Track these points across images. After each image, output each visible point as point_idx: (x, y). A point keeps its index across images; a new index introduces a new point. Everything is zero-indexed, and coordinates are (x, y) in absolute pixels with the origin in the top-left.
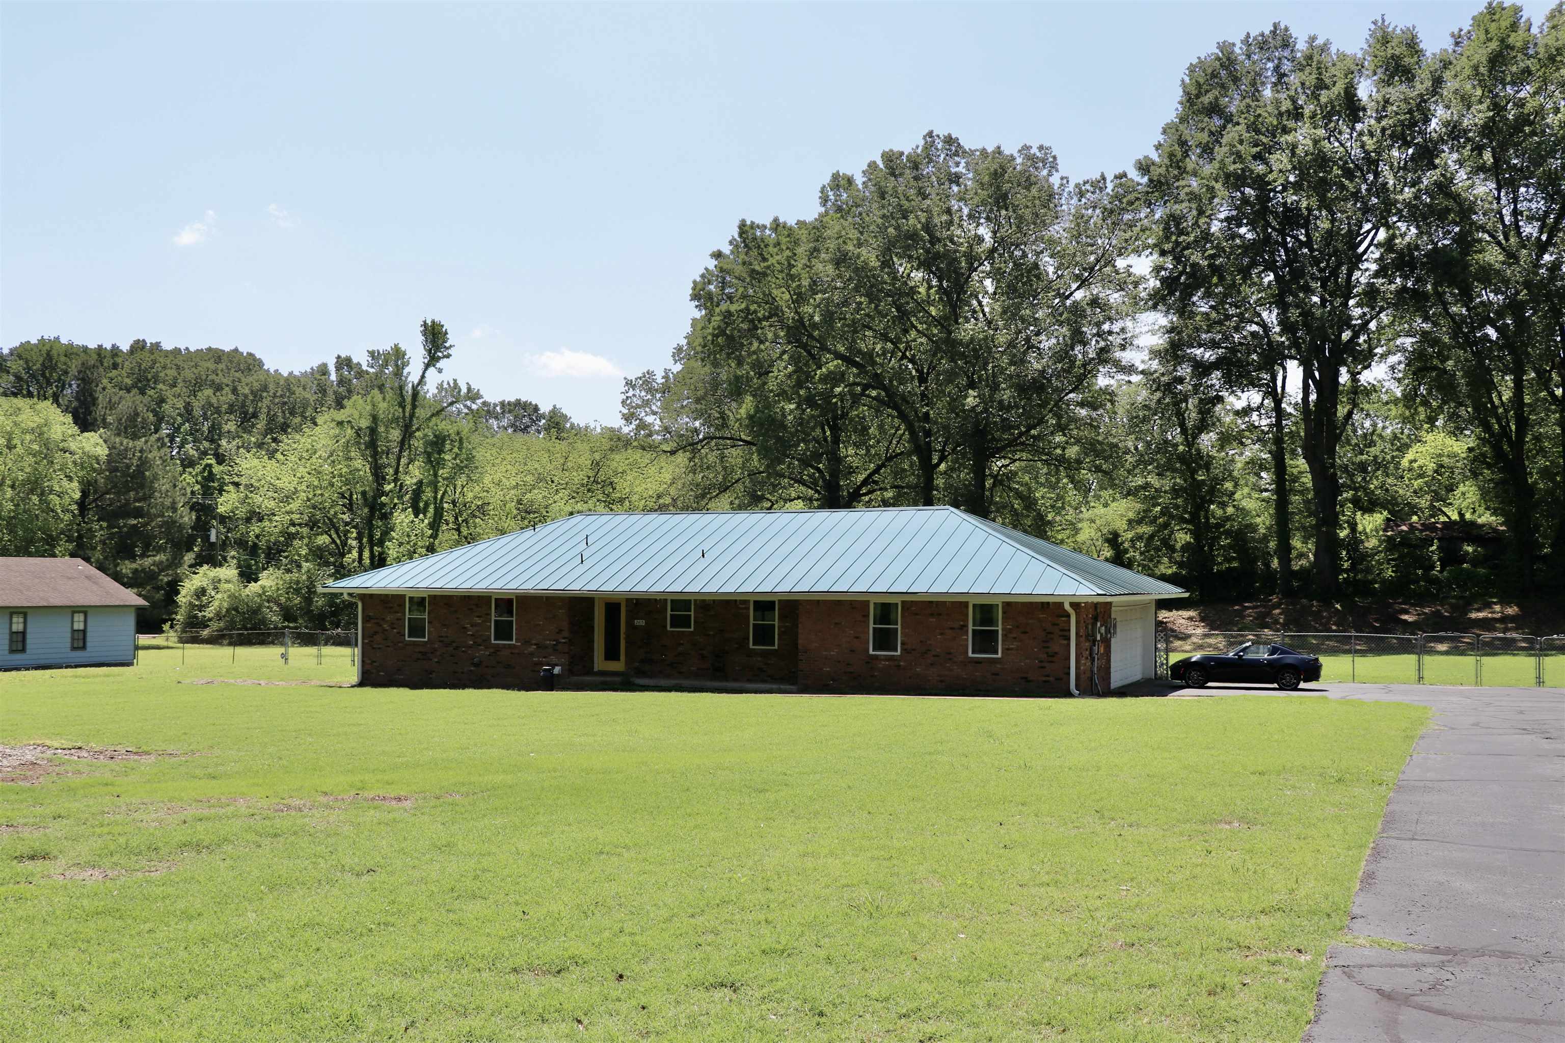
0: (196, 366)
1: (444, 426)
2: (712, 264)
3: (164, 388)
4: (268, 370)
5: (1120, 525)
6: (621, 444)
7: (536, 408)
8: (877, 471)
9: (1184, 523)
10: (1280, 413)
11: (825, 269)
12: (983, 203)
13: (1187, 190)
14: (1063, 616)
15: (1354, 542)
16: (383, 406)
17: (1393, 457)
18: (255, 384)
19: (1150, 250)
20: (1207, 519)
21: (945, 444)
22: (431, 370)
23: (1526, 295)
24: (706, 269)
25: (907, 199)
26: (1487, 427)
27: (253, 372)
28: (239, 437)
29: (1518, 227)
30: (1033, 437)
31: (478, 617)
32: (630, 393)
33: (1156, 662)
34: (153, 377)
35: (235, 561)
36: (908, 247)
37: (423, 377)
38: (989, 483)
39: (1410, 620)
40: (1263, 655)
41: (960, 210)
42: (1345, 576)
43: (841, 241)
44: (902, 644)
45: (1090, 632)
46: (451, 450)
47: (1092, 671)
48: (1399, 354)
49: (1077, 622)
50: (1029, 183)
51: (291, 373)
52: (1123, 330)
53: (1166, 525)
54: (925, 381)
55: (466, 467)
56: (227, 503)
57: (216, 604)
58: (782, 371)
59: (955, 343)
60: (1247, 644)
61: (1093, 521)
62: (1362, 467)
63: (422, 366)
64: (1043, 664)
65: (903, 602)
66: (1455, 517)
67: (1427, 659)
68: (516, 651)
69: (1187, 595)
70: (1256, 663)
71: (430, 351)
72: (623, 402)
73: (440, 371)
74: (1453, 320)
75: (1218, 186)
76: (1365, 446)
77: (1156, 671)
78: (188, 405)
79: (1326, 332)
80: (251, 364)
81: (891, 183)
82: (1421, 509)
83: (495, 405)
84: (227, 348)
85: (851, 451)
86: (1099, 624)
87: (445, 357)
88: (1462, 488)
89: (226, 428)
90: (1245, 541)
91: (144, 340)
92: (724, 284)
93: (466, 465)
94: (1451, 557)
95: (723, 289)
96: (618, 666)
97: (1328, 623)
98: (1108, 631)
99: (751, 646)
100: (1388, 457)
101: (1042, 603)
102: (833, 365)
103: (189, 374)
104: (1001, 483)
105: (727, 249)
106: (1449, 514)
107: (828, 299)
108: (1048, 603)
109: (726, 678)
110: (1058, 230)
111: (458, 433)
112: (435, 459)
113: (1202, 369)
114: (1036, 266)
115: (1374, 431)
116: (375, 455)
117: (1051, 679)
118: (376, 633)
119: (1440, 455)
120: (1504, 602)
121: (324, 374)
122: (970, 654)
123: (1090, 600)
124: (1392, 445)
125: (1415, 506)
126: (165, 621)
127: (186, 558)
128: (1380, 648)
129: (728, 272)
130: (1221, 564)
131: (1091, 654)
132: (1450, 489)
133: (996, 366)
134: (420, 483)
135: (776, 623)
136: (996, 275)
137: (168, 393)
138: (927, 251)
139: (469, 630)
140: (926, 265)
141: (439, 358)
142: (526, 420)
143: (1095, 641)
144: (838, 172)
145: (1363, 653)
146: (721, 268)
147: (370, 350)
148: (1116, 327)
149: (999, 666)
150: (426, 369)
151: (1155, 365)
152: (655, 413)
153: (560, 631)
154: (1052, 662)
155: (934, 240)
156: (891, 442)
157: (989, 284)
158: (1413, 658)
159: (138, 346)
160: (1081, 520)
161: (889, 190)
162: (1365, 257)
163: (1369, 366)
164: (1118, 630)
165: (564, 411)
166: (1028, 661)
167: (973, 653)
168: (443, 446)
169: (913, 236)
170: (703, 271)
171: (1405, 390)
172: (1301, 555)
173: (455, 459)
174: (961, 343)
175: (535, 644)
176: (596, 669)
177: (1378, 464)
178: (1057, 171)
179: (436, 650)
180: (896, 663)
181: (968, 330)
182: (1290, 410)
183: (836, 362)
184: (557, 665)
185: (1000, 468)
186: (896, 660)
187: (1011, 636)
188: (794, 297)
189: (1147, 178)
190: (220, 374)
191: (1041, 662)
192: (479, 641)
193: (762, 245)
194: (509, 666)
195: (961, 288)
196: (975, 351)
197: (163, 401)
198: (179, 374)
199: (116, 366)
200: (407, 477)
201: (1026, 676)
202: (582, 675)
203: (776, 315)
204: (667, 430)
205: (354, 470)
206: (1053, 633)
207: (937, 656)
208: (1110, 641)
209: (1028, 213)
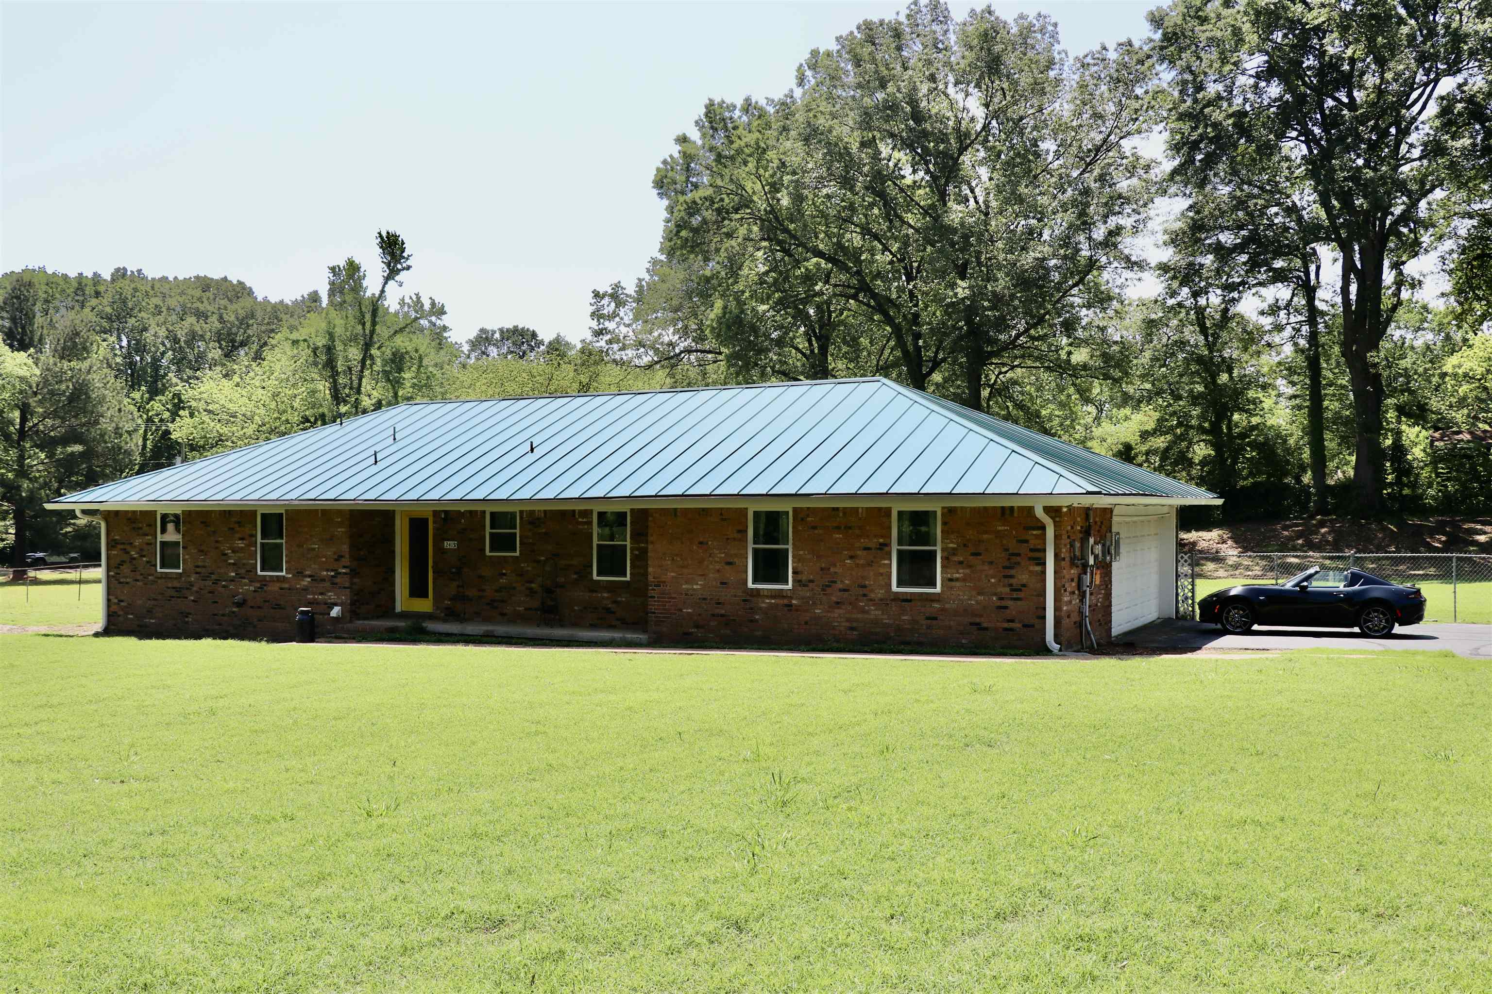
0: (182, 294)
1: (401, 342)
2: (675, 150)
3: (146, 316)
4: (256, 298)
5: (1135, 439)
7: (534, 335)
9: (1203, 433)
10: (1313, 314)
11: (793, 148)
12: (971, 67)
13: (1208, 34)
14: (1034, 529)
15: (1399, 450)
16: (339, 322)
17: (1426, 370)
18: (240, 311)
20: (1229, 428)
21: (938, 350)
22: (391, 283)
24: (670, 156)
27: (241, 300)
30: (1033, 339)
31: (242, 539)
32: (599, 305)
33: (1177, 595)
34: (135, 306)
37: (383, 290)
38: (985, 393)
40: (1338, 585)
42: (1390, 490)
43: (811, 114)
44: (794, 573)
45: (1078, 553)
46: (410, 369)
47: (1081, 613)
49: (1056, 537)
54: (914, 279)
59: (943, 229)
60: (1311, 571)
61: (1104, 440)
63: (382, 280)
64: (1004, 603)
65: (795, 510)
68: (286, 586)
69: (1219, 503)
70: (1327, 597)
71: (388, 264)
72: (593, 315)
73: (401, 285)
77: (1177, 608)
78: (171, 333)
80: (241, 291)
81: (866, 50)
83: (494, 332)
84: (216, 277)
85: (840, 364)
86: (1092, 541)
87: (404, 269)
89: (210, 356)
90: (1273, 452)
91: (124, 269)
92: (689, 171)
95: (688, 176)
96: (424, 605)
98: (1106, 551)
99: (595, 577)
100: (1422, 369)
101: (1003, 508)
102: (814, 263)
103: (173, 302)
104: (1000, 393)
105: (693, 133)
107: (797, 181)
108: (1012, 508)
109: (560, 621)
111: (417, 350)
112: (395, 378)
113: (1222, 253)
114: (1036, 145)
115: (1404, 343)
116: (335, 374)
117: (1016, 625)
118: (122, 563)
121: (316, 301)
122: (894, 588)
123: (1076, 502)
124: (1428, 355)
129: (693, 158)
131: (1079, 587)
133: (989, 257)
135: (628, 543)
136: (991, 158)
137: (152, 322)
138: (910, 129)
139: (230, 558)
140: (908, 144)
141: (399, 271)
142: (525, 347)
143: (1085, 566)
144: (817, 49)
146: (685, 153)
149: (937, 605)
150: (386, 283)
151: (1167, 255)
153: (340, 557)
154: (1017, 599)
155: (918, 116)
156: (882, 353)
157: (983, 169)
159: (120, 274)
161: (865, 56)
162: (1418, 122)
163: (1415, 256)
164: (1123, 549)
165: (567, 339)
166: (981, 598)
167: (899, 585)
168: (403, 363)
169: (891, 107)
170: (666, 157)
171: (1458, 283)
172: (1339, 468)
173: (414, 378)
174: (950, 228)
175: (310, 576)
176: (398, 609)
178: (1058, 41)
179: (192, 585)
180: (786, 601)
181: (956, 213)
182: (1324, 305)
183: (815, 260)
184: (336, 605)
185: (997, 376)
186: (784, 597)
187: (956, 559)
188: (767, 188)
189: (1160, 31)
190: (206, 301)
191: (1001, 599)
192: (243, 571)
193: (730, 125)
194: (278, 606)
195: (950, 172)
196: (966, 237)
197: (145, 329)
198: (164, 301)
199: (97, 294)
200: (366, 398)
201: (978, 620)
202: (372, 618)
203: (748, 207)
204: (641, 344)
205: (314, 392)
206: (1019, 555)
207: (845, 590)
208: (1109, 565)
209: (1025, 80)
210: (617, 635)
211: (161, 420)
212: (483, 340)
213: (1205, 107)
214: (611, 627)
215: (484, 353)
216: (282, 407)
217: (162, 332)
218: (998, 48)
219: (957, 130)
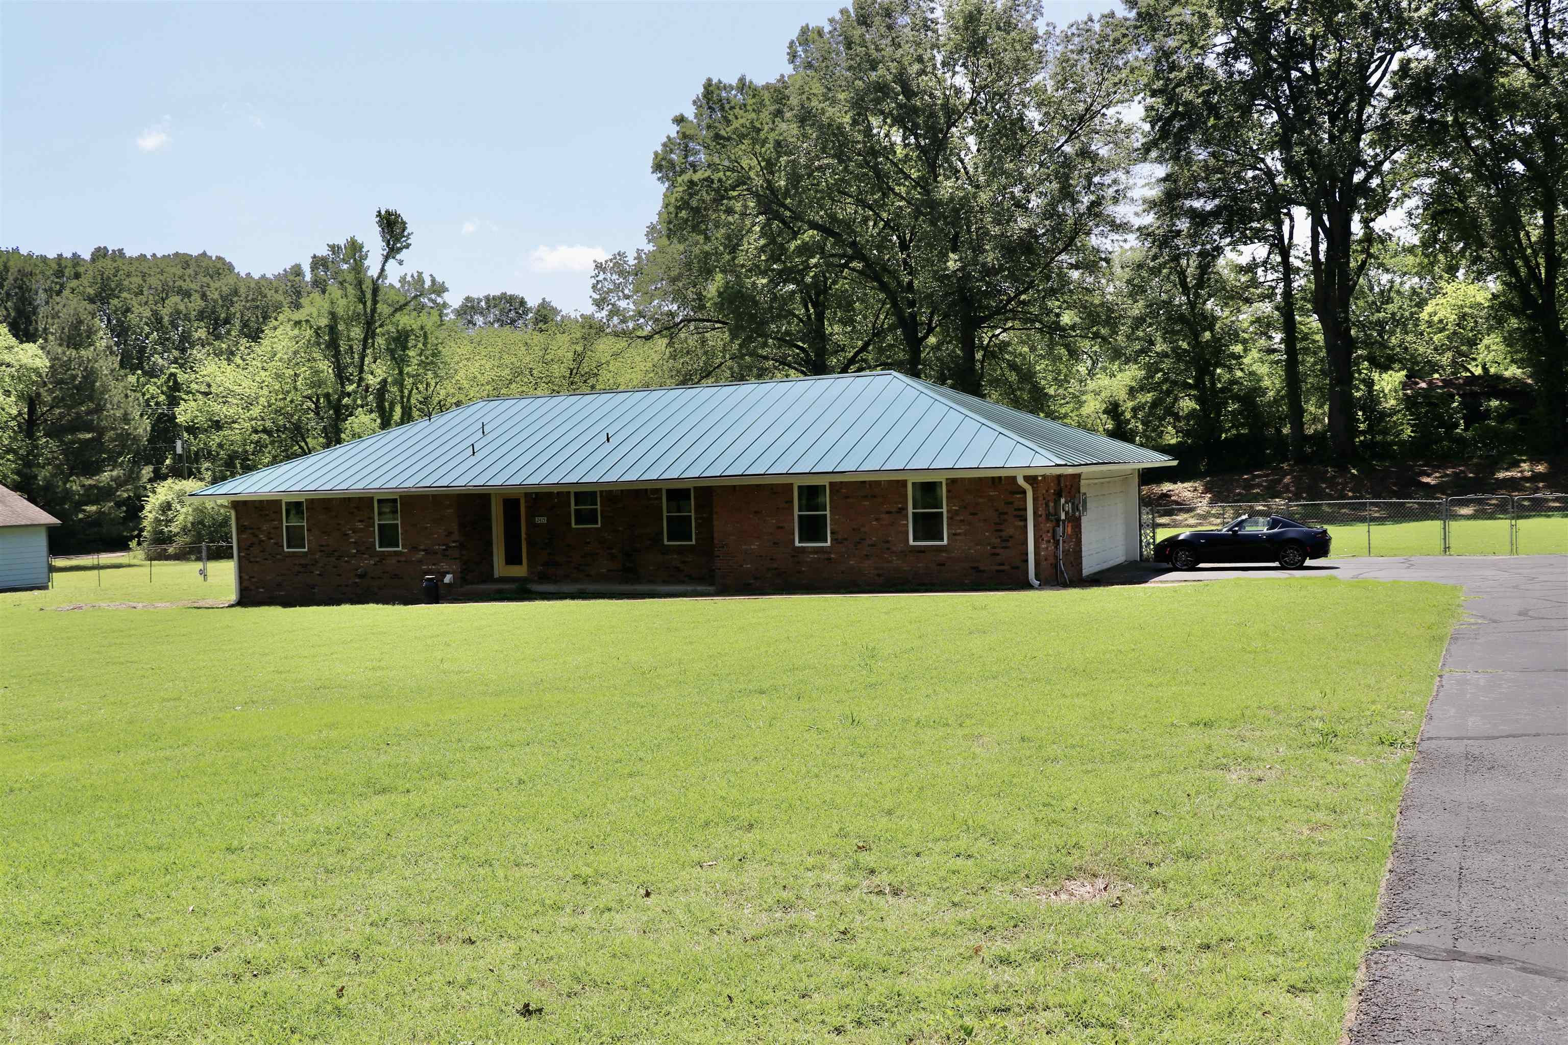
0: (162, 272)
1: (405, 320)
2: (673, 131)
3: (128, 296)
4: (238, 274)
5: (1122, 395)
6: (593, 331)
7: (522, 303)
8: (864, 349)
9: (1188, 389)
10: (1288, 270)
11: (789, 129)
12: (958, 48)
13: (1177, 19)
14: (1017, 493)
15: (1371, 402)
16: (342, 302)
17: (1412, 314)
18: (224, 289)
19: (1142, 95)
20: (1213, 384)
21: (932, 314)
22: (391, 262)
23: (1558, 118)
24: (668, 137)
25: (878, 49)
26: (1514, 272)
27: (222, 276)
28: (210, 344)
29: (1549, 46)
30: (1024, 303)
31: (360, 521)
32: (601, 277)
33: (1141, 541)
34: (117, 286)
35: (210, 473)
36: (878, 101)
37: (383, 270)
38: (979, 356)
39: (1433, 483)
40: (1261, 528)
41: (933, 58)
42: (1362, 438)
43: (804, 97)
44: (832, 533)
45: (1051, 510)
46: (415, 346)
47: (1056, 557)
48: (1417, 198)
49: (1035, 499)
50: (1007, 26)
51: (263, 277)
52: (1115, 182)
53: (1168, 393)
54: (908, 248)
55: (432, 363)
56: (184, 413)
57: (181, 518)
58: (753, 242)
59: (933, 204)
60: (1245, 517)
61: (1098, 393)
62: (1381, 323)
63: (381, 259)
64: (996, 551)
65: (831, 484)
66: (1478, 371)
67: (1454, 525)
68: (403, 559)
69: (1175, 463)
70: (1254, 539)
71: (388, 244)
72: (594, 287)
73: (401, 263)
74: (1476, 154)
75: (1211, 13)
76: (1382, 303)
77: (1141, 552)
78: (155, 313)
79: (1334, 171)
80: (221, 268)
81: (858, 31)
82: (1442, 367)
83: (480, 300)
84: (195, 252)
85: (837, 328)
86: (1063, 501)
87: (404, 247)
88: (1486, 341)
89: (196, 335)
90: (1254, 405)
91: (105, 248)
92: (687, 151)
93: (432, 360)
94: (1474, 415)
95: (686, 157)
96: (520, 571)
97: (1343, 489)
98: (1075, 508)
99: (666, 543)
100: (1407, 314)
101: (993, 478)
102: (810, 235)
103: (154, 281)
104: (993, 355)
105: (690, 113)
106: (1473, 370)
107: (794, 161)
108: (1000, 478)
109: (638, 580)
110: (1043, 78)
111: (422, 328)
112: (400, 356)
113: (1200, 219)
114: (1021, 118)
115: (1391, 287)
116: (337, 354)
117: (1006, 568)
118: (252, 545)
119: (1462, 307)
120: (1534, 460)
121: (298, 275)
122: (911, 542)
123: (1048, 472)
124: (1411, 300)
125: (1436, 364)
126: (132, 538)
127: (144, 472)
128: (1399, 515)
129: (691, 138)
130: (1229, 430)
131: (1054, 537)
132: (1473, 343)
133: (980, 228)
134: (384, 382)
135: (693, 514)
136: (979, 130)
137: (134, 303)
138: (900, 106)
139: (351, 537)
140: (899, 121)
141: (398, 249)
142: (512, 314)
143: (1058, 520)
144: (807, 25)
145: (1380, 521)
146: (684, 134)
147: (331, 243)
148: (1107, 180)
149: (944, 554)
150: (386, 262)
151: (1149, 219)
152: (627, 297)
153: (450, 534)
154: (1006, 548)
155: (908, 92)
156: (878, 317)
157: (971, 140)
158: (1438, 524)
159: (100, 254)
160: (1084, 393)
161: (856, 39)
162: (1377, 91)
163: (1384, 211)
164: (1090, 506)
165: (553, 304)
166: (978, 548)
167: (915, 539)
168: (407, 341)
169: (882, 88)
170: (665, 140)
171: (1423, 236)
172: (1315, 419)
173: (420, 355)
174: (940, 203)
175: (423, 550)
176: (496, 575)
177: (1399, 322)
178: (1042, 14)
179: (317, 561)
180: (826, 556)
181: (946, 188)
182: (1297, 263)
183: (811, 232)
184: (448, 573)
185: (991, 338)
186: (826, 552)
187: (958, 518)
188: (763, 164)
189: (1135, 11)
190: (188, 280)
191: (994, 548)
192: (363, 548)
193: (727, 107)
194: (396, 576)
195: (939, 146)
196: (956, 211)
197: (128, 310)
198: (145, 281)
199: (77, 276)
200: (371, 377)
201: (976, 565)
202: (478, 583)
203: (744, 183)
204: (641, 314)
205: (317, 372)
206: (1006, 513)
207: (873, 545)
208: (1079, 519)
209: (1008, 58)
210: (689, 588)
211: (157, 404)
212: (469, 309)
213: (1178, 85)
214: (682, 582)
215: (470, 322)
216: (286, 388)
217: (147, 313)
218: (982, 29)
219: (945, 106)
